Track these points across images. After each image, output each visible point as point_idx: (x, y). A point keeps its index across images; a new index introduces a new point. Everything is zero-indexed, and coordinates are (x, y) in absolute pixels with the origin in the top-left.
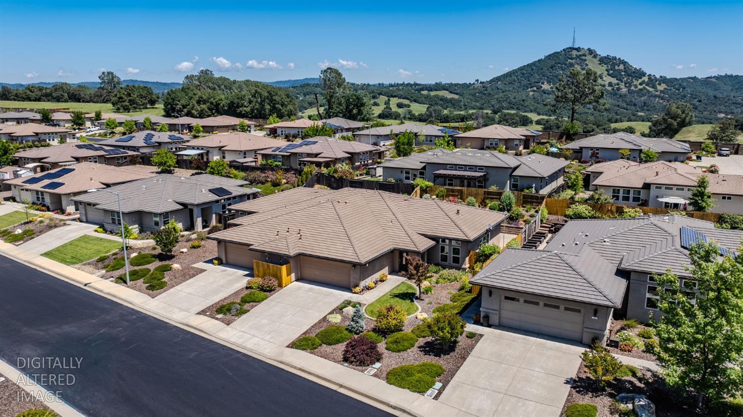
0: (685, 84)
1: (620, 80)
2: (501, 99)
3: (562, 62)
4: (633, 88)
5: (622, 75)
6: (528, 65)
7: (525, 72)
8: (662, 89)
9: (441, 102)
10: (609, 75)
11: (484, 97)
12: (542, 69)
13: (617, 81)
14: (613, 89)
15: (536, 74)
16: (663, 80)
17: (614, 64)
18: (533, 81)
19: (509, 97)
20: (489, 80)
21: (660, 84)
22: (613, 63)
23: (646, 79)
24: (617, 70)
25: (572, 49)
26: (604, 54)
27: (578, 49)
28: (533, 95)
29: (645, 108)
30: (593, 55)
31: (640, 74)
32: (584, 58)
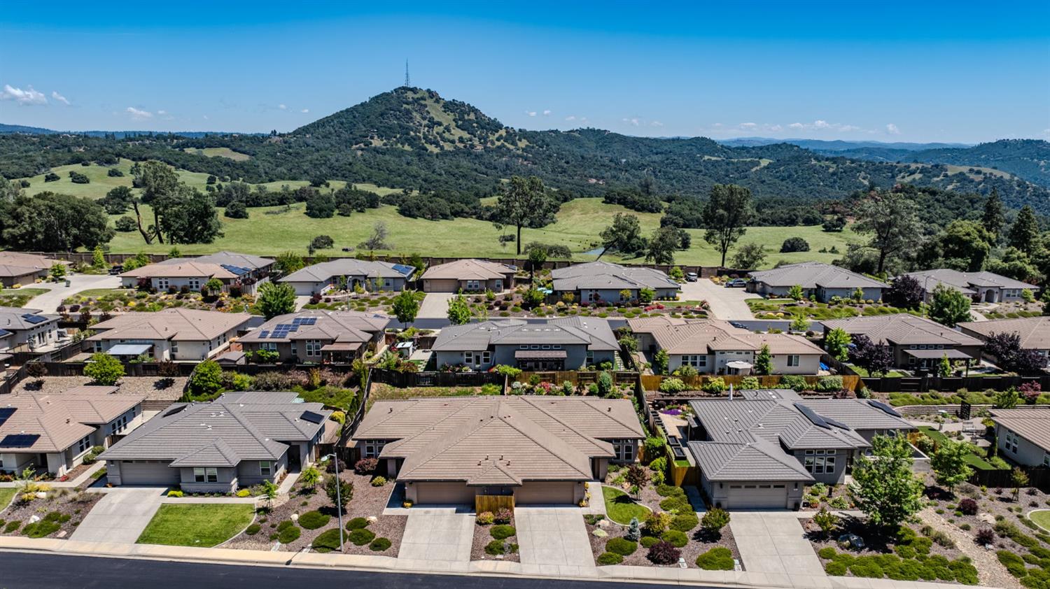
0: (548, 140)
1: (472, 134)
2: (318, 162)
3: (395, 108)
4: (489, 145)
5: (474, 127)
6: (347, 110)
7: (344, 120)
8: (524, 146)
9: (227, 169)
10: (458, 126)
11: (290, 158)
12: (368, 117)
13: (469, 136)
14: (465, 147)
15: (360, 124)
16: (523, 134)
17: (462, 113)
18: (358, 134)
19: (329, 160)
20: (291, 131)
21: (520, 140)
22: (461, 111)
23: (503, 132)
24: (467, 121)
25: (406, 89)
26: (448, 98)
27: (414, 90)
28: (362, 155)
29: (508, 171)
30: (434, 99)
31: (495, 126)
32: (423, 102)
